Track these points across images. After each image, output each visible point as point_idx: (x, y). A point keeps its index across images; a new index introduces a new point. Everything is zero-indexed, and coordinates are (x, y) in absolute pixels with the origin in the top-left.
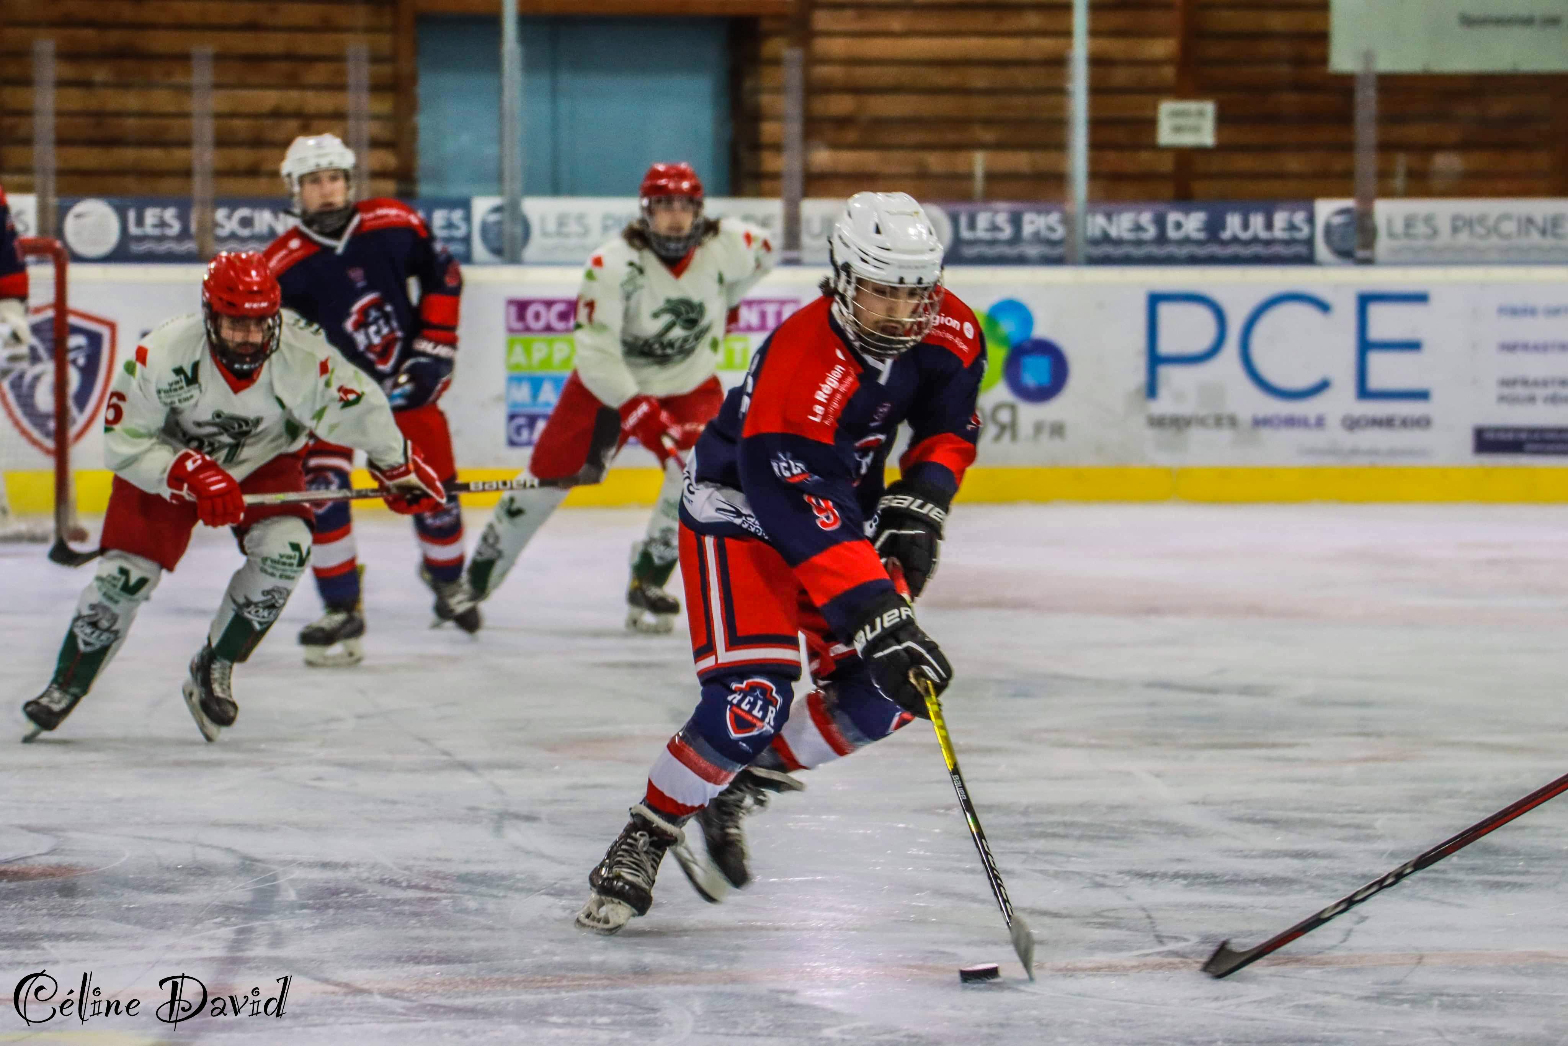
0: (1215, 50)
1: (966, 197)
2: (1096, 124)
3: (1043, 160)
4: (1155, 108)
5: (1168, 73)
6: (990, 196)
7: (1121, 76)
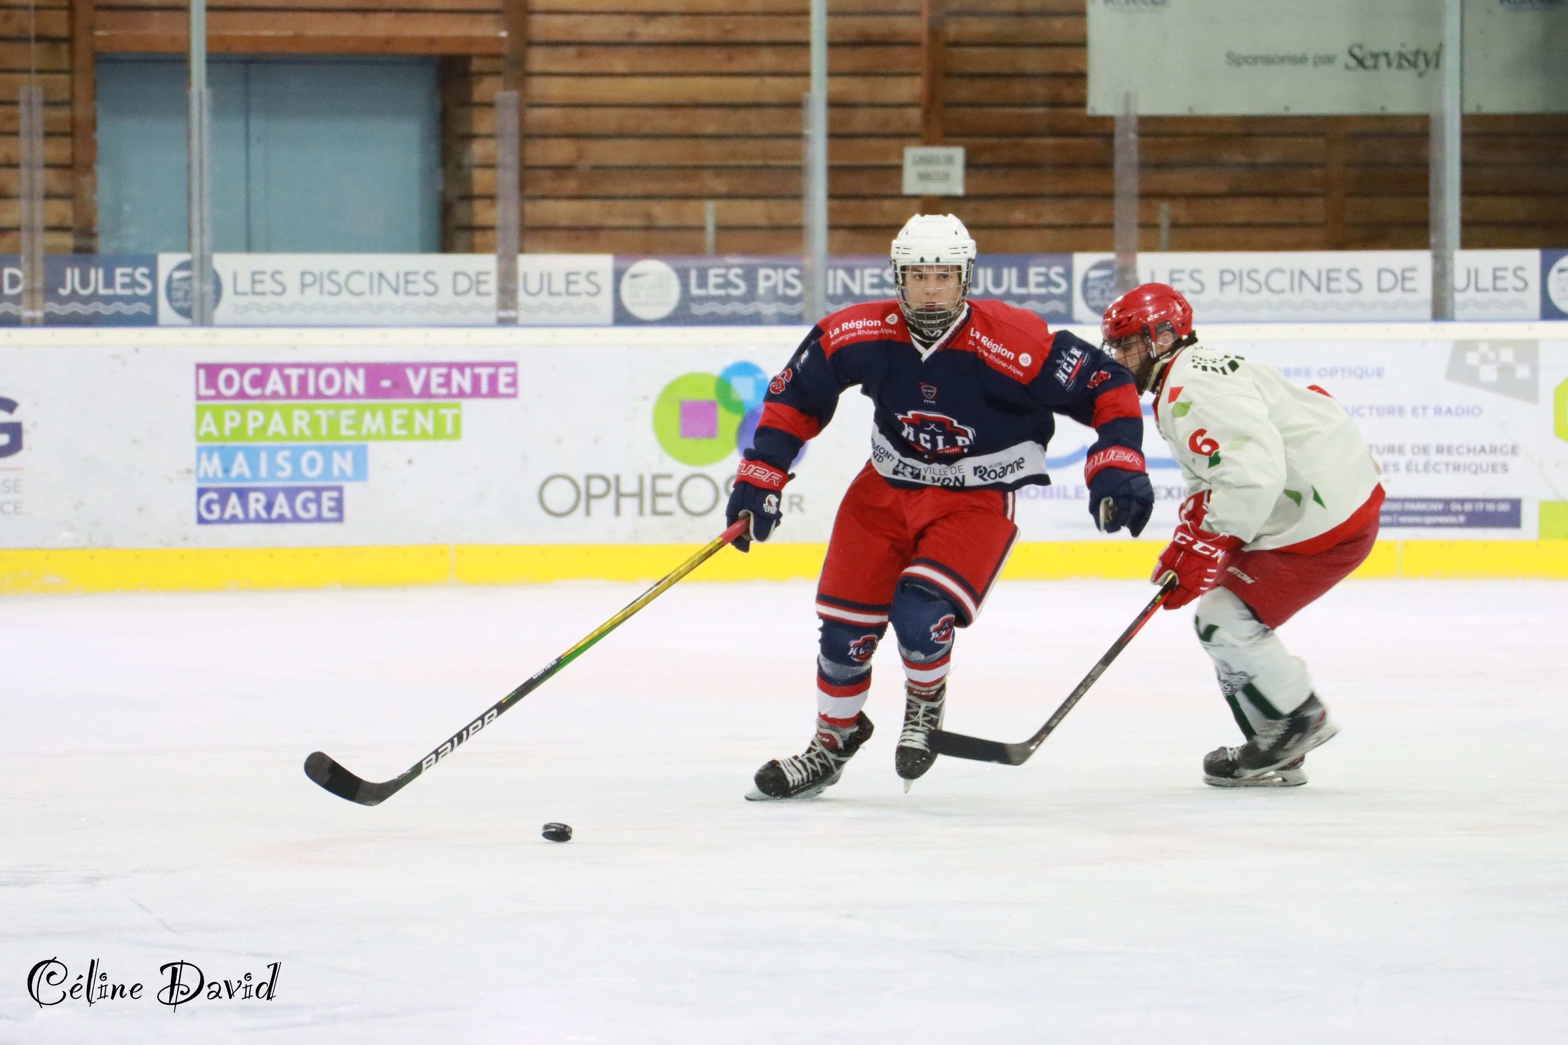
0: (963, 91)
1: (696, 250)
2: (834, 171)
3: (779, 211)
4: (901, 156)
5: (915, 114)
6: (720, 250)
7: (861, 120)
